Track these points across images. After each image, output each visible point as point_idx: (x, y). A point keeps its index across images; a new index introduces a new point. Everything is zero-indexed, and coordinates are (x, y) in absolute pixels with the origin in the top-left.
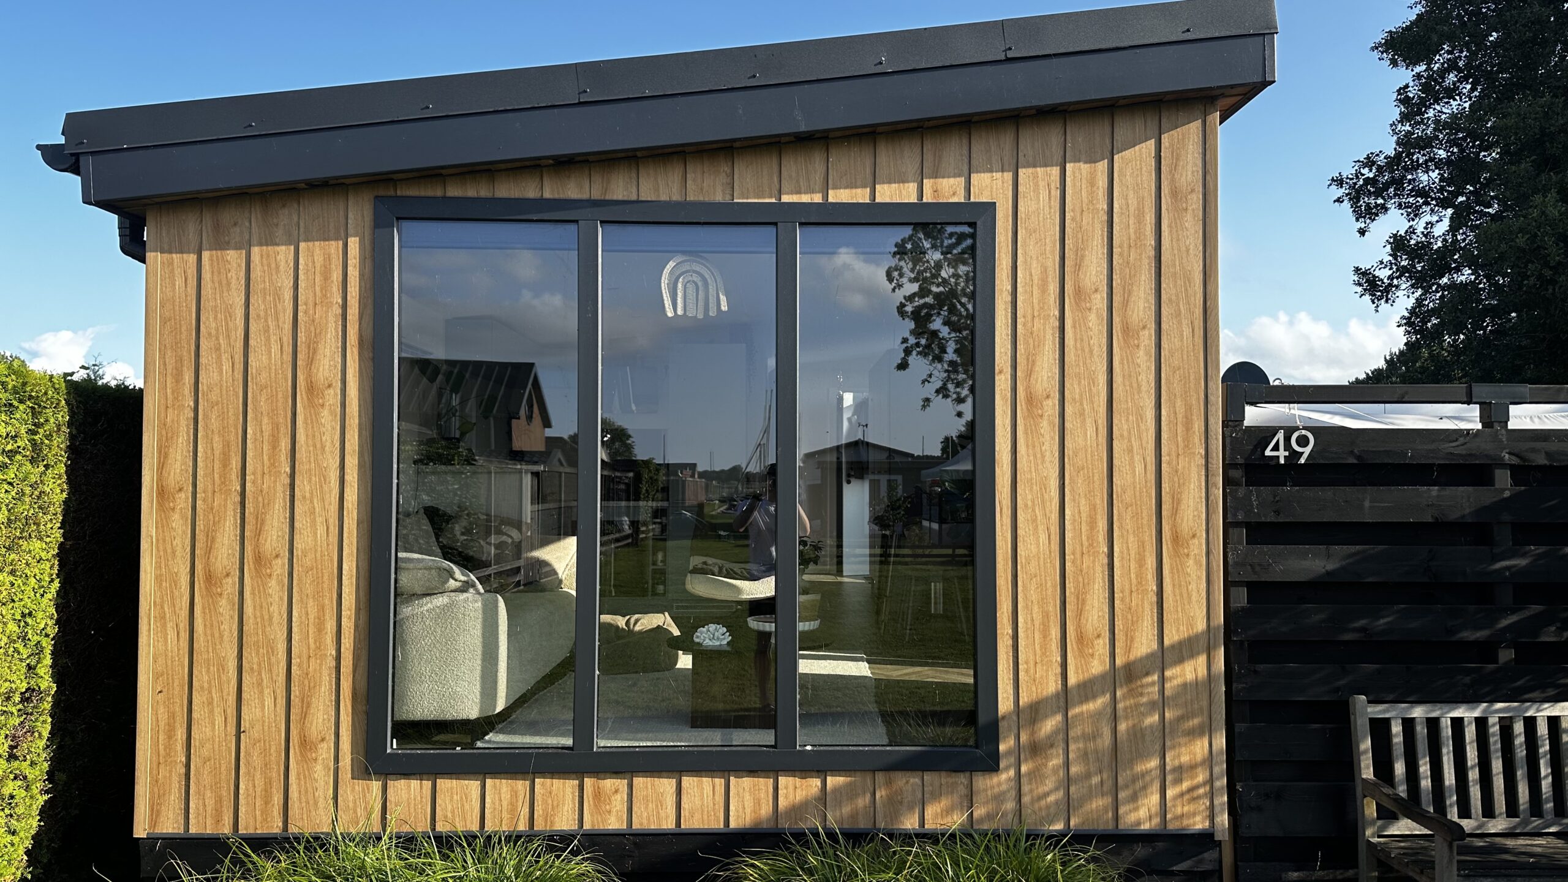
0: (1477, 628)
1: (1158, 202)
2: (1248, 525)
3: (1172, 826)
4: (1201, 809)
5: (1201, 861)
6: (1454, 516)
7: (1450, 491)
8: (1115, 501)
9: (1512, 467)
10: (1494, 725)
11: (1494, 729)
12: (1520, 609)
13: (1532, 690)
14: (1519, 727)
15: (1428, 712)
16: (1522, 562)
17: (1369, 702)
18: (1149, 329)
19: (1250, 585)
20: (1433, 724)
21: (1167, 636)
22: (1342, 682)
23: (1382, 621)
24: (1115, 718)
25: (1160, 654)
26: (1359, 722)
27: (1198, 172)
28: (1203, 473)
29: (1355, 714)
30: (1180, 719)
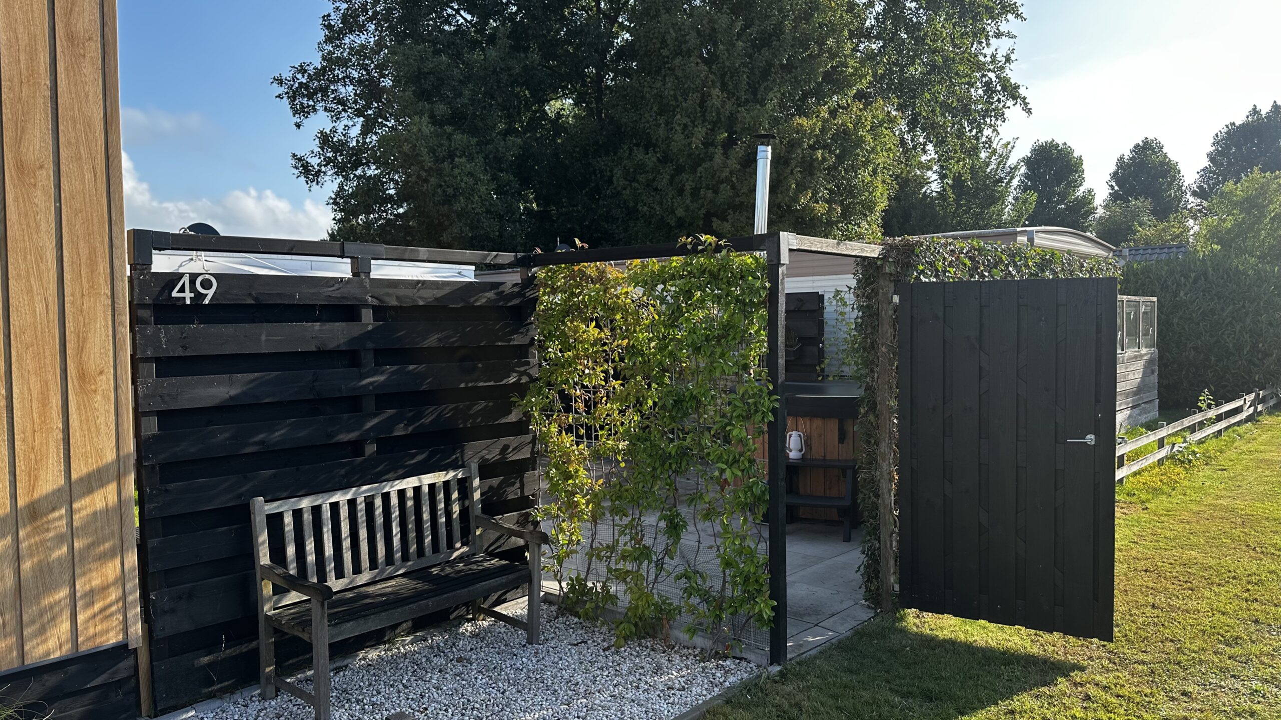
0: (350, 431)
1: (52, 42)
2: (158, 360)
3: (84, 648)
4: (114, 625)
5: (114, 673)
6: (331, 346)
7: (328, 326)
8: (12, 342)
9: (374, 307)
10: (361, 503)
11: (361, 506)
12: (380, 414)
13: (388, 472)
14: (378, 502)
15: (312, 502)
16: (381, 378)
17: (266, 501)
18: (47, 169)
19: (161, 414)
20: (316, 511)
21: (75, 470)
22: (244, 489)
23: (277, 434)
24: (18, 559)
25: (67, 488)
26: (258, 519)
27: (96, 22)
28: (110, 313)
29: (254, 514)
30: (89, 547)
